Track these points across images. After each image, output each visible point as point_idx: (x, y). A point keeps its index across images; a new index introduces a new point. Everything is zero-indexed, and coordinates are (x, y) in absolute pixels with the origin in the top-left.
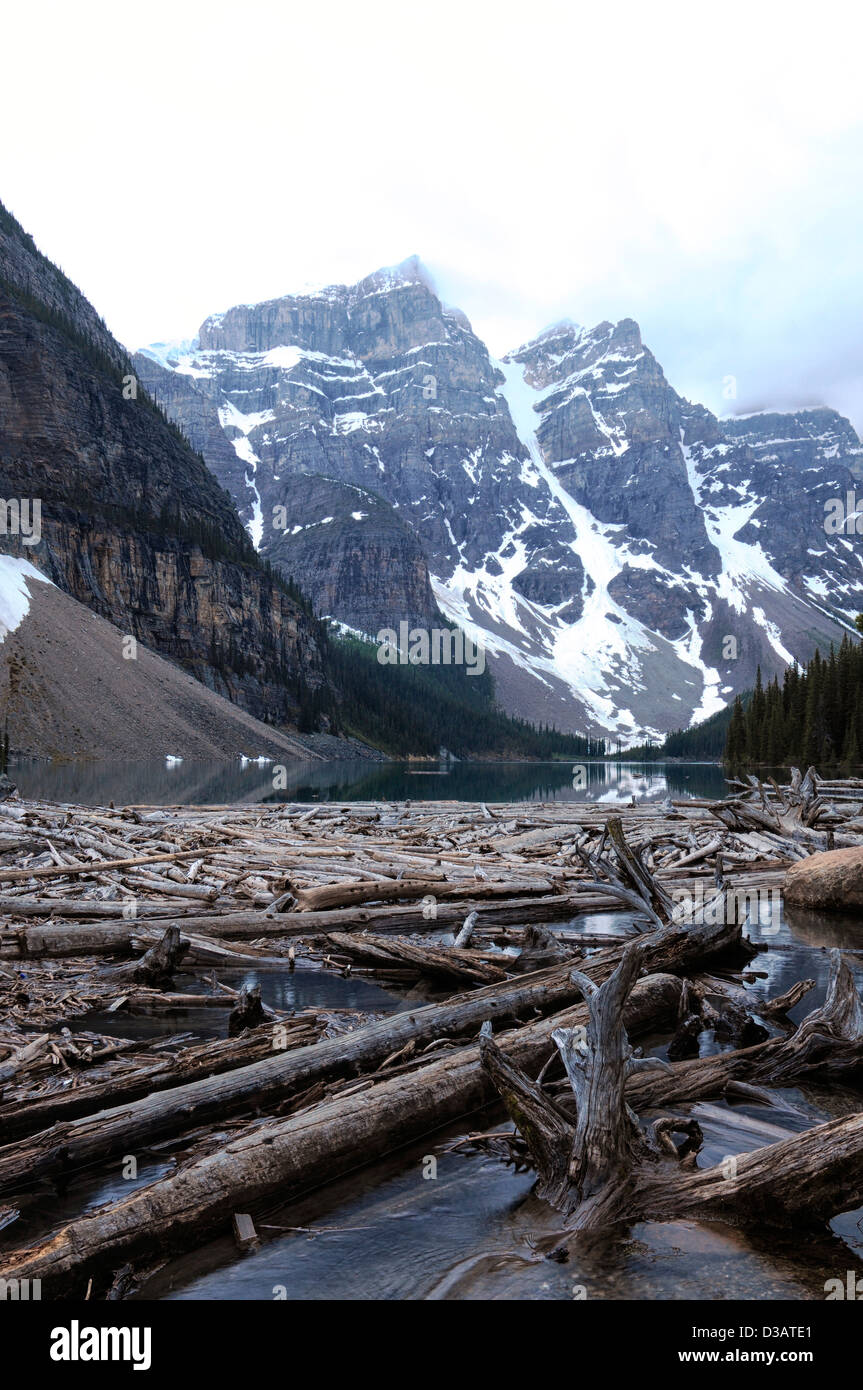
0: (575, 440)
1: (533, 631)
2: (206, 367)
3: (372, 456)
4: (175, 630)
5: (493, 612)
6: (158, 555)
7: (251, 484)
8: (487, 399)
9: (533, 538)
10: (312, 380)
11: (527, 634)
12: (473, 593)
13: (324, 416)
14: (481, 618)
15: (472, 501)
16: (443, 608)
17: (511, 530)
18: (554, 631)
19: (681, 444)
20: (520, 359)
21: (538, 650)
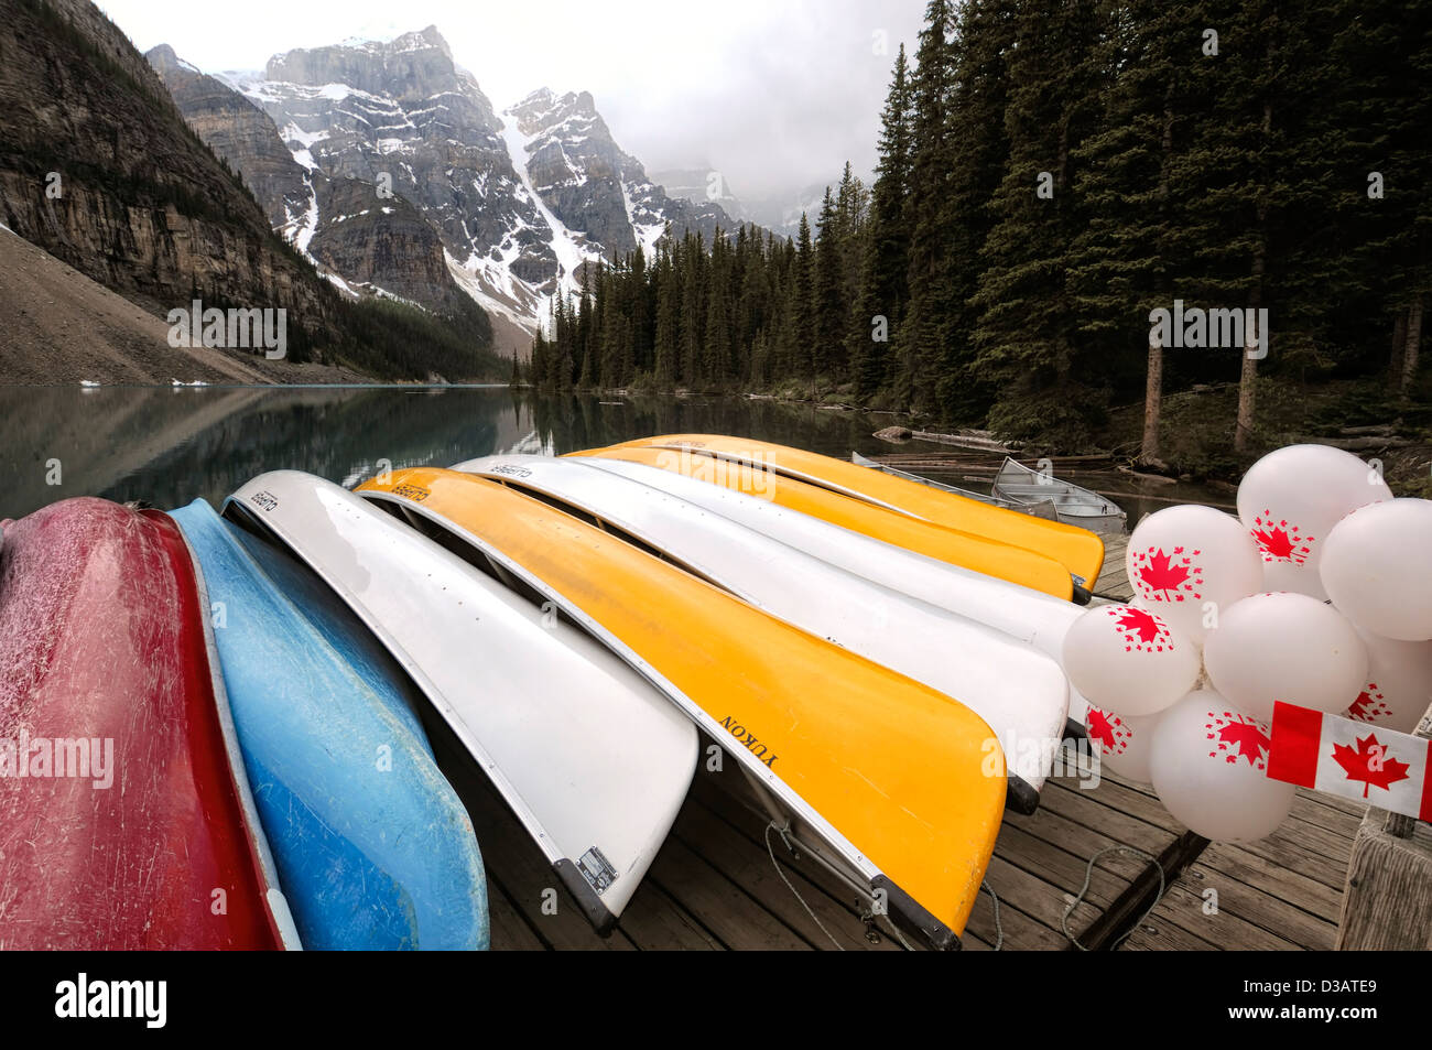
0: (552, 172)
1: (523, 299)
2: (273, 94)
3: (406, 171)
4: (155, 275)
5: (496, 286)
6: (131, 209)
7: (309, 183)
8: (489, 138)
9: (524, 237)
10: (359, 111)
11: (520, 302)
12: (482, 272)
13: (368, 139)
14: (487, 290)
15: (480, 209)
16: (458, 281)
17: (509, 231)
18: (537, 300)
19: (621, 182)
20: (514, 113)
21: (526, 312)
